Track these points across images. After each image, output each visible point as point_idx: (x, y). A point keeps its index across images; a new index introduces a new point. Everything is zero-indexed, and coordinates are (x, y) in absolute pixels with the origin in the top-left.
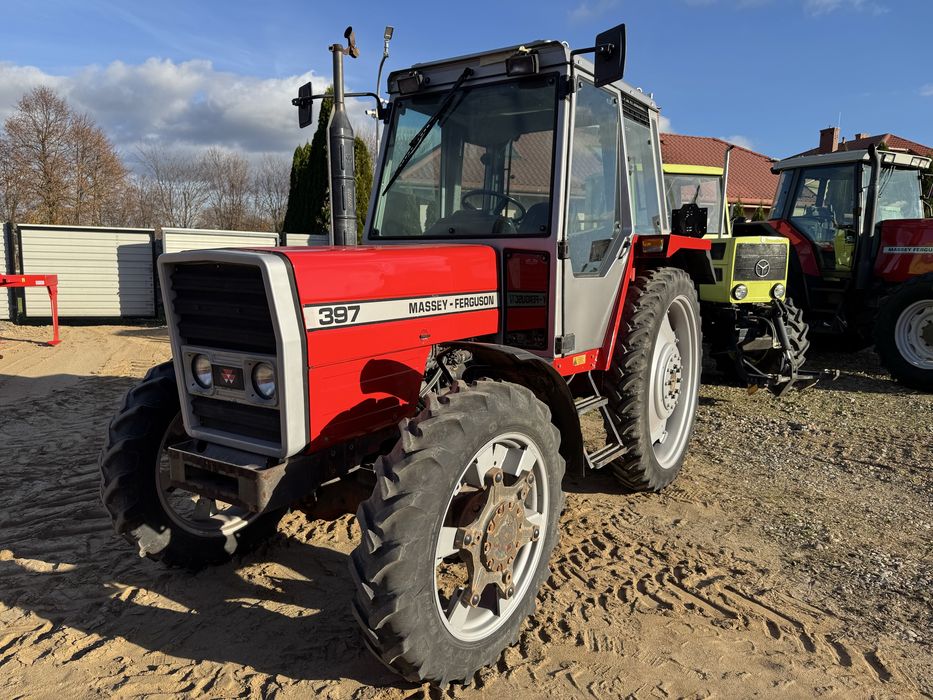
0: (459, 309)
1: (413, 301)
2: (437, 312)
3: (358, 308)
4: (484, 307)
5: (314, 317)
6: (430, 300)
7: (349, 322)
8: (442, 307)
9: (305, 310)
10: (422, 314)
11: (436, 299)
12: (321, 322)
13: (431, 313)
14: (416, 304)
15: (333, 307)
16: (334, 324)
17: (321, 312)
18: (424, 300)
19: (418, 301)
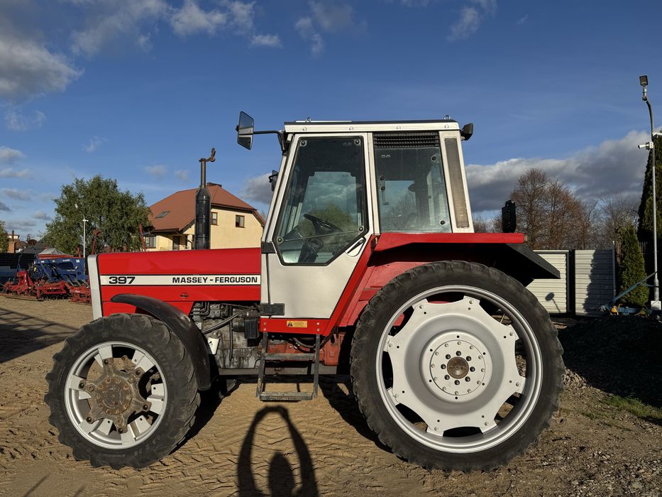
0: (218, 283)
1: (176, 277)
2: (197, 283)
3: (134, 278)
4: (245, 283)
5: (106, 280)
6: (192, 277)
7: (127, 284)
8: (203, 280)
9: (101, 277)
10: (183, 283)
11: (197, 277)
12: (110, 282)
13: (192, 283)
14: (178, 278)
15: (118, 277)
16: (118, 284)
17: (110, 278)
18: (186, 277)
19: (181, 277)
